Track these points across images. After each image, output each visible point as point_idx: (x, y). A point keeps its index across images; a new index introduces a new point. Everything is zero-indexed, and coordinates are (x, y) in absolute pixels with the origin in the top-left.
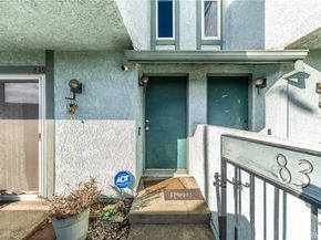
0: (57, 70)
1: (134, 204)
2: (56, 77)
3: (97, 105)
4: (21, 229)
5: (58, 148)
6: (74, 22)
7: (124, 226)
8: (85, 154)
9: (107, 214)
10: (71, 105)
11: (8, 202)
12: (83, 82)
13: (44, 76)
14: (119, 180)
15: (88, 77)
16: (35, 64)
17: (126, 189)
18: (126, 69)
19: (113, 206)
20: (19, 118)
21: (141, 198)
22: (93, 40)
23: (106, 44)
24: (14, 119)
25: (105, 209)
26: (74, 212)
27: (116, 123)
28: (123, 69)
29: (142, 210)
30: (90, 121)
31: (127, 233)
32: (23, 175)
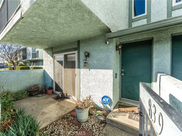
0: (81, 48)
1: (110, 114)
2: (80, 51)
3: (95, 62)
4: (69, 109)
5: (81, 81)
6: (83, 28)
7: (103, 123)
8: (90, 84)
9: (97, 114)
10: (85, 63)
11: (68, 98)
12: (89, 52)
13: (77, 51)
14: (104, 100)
15: (91, 49)
16: (74, 47)
17: (108, 105)
18: (108, 43)
19: (101, 112)
20: (71, 68)
21: (115, 113)
22: (92, 33)
23: (98, 33)
24: (69, 68)
25: (98, 112)
26: (82, 107)
27: (103, 71)
28: (106, 43)
29: (113, 118)
30: (92, 70)
31: (104, 126)
32: (72, 89)
